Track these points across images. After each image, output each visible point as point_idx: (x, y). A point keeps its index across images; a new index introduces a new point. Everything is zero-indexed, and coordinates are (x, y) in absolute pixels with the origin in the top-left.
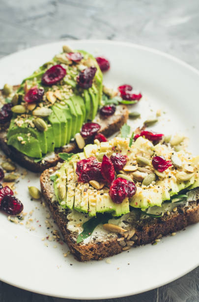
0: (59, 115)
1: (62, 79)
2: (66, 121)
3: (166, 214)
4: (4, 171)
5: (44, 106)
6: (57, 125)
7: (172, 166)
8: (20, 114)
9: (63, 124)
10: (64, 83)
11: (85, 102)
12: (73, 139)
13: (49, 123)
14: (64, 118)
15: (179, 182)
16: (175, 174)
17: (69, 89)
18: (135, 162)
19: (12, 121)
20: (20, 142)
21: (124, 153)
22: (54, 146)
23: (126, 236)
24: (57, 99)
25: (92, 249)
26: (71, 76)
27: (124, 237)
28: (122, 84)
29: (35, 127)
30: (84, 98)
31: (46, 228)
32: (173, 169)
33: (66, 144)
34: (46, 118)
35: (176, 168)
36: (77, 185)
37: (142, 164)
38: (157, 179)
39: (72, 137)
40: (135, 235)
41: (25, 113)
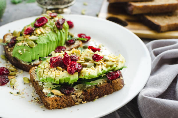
0: (43, 40)
1: (45, 24)
2: (46, 43)
3: (100, 84)
4: (10, 71)
5: (34, 36)
6: (41, 44)
7: (104, 60)
8: (21, 41)
9: (44, 45)
10: (46, 26)
12: (50, 54)
13: (36, 44)
16: (105, 63)
17: (49, 29)
18: (84, 60)
19: (16, 44)
20: (19, 54)
22: (39, 56)
23: (77, 94)
24: (42, 33)
25: (56, 100)
26: (50, 23)
27: (75, 95)
28: (80, 33)
29: (29, 46)
31: (31, 97)
32: (104, 61)
33: (46, 56)
34: (35, 41)
35: (106, 61)
36: (49, 69)
38: (95, 65)
40: (82, 94)
41: (24, 40)
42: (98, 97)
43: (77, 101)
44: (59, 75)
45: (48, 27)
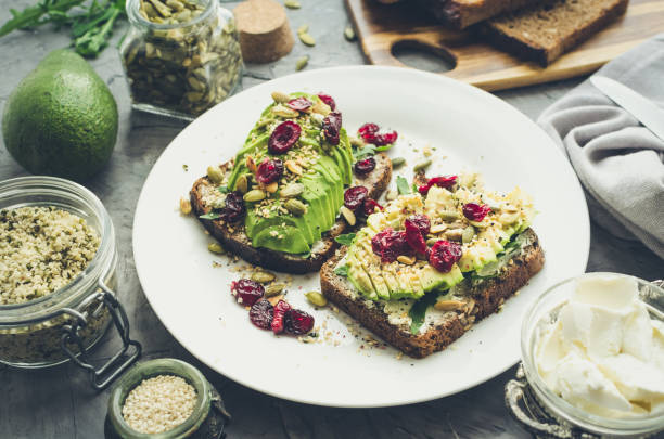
0: (313, 188)
1: (298, 139)
2: (325, 194)
3: (502, 271)
4: (262, 285)
5: (288, 182)
6: (316, 201)
7: (489, 211)
8: (259, 202)
9: (323, 198)
10: (302, 144)
11: (337, 162)
12: (339, 216)
13: (304, 202)
14: (321, 190)
15: (505, 227)
16: (497, 220)
17: (311, 150)
18: (439, 220)
19: (250, 214)
20: (275, 239)
21: (420, 212)
22: (320, 231)
23: (466, 311)
24: (303, 167)
25: (433, 337)
26: (307, 132)
27: (464, 312)
28: (361, 125)
29: (290, 212)
30: (334, 158)
31: (353, 338)
32: (491, 214)
33: (333, 225)
34: (298, 197)
35: (493, 211)
36: (381, 268)
37: (449, 220)
38: (477, 231)
39: (337, 213)
40: (476, 305)
41: (266, 198)
42: (502, 300)
43: (468, 323)
44: (417, 279)
45: (307, 145)
